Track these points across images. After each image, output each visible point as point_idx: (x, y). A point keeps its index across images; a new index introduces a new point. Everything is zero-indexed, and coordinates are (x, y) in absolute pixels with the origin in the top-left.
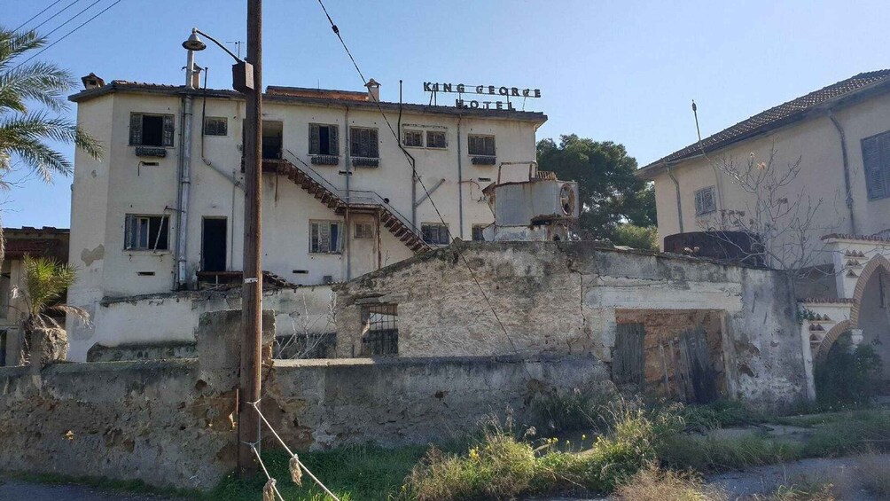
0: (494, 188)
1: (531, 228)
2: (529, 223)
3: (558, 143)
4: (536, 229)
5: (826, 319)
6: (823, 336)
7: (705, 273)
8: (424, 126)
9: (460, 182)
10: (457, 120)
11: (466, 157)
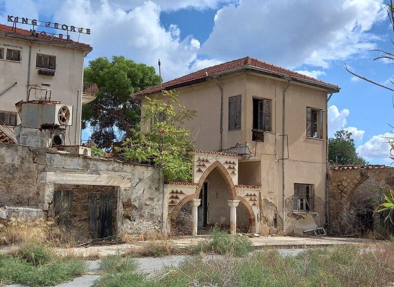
0: (22, 104)
1: (41, 130)
2: (40, 127)
3: (111, 61)
4: (43, 131)
5: (181, 193)
6: (178, 201)
7: (111, 167)
8: (5, 45)
9: (28, 86)
10: (30, 43)
11: (34, 69)
